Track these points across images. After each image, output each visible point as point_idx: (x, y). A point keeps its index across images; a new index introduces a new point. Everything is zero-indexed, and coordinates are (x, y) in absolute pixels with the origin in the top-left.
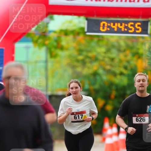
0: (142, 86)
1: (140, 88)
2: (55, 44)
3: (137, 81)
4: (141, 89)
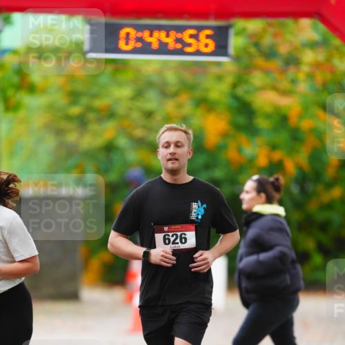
0: (173, 158)
1: (170, 162)
2: (16, 79)
3: (163, 147)
4: (170, 165)
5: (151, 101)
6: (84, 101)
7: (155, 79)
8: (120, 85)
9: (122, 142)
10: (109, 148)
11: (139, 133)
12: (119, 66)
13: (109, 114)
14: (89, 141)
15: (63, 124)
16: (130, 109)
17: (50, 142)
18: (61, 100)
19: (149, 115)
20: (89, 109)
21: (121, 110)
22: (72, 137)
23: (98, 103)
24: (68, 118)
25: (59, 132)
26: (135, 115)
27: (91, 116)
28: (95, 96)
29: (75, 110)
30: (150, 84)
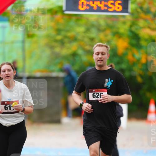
5: (93, 33)
6: (63, 33)
7: (95, 23)
8: (79, 26)
9: (80, 52)
10: (74, 55)
11: (88, 48)
12: (79, 17)
13: (74, 39)
14: (65, 52)
15: (54, 44)
16: (84, 37)
17: (48, 52)
18: (53, 33)
19: (92, 39)
20: (66, 37)
21: (79, 37)
22: (57, 50)
23: (69, 34)
24: (56, 41)
25: (52, 47)
26: (86, 40)
27: (66, 40)
28: (68, 31)
29: (59, 37)
30: (93, 26)
